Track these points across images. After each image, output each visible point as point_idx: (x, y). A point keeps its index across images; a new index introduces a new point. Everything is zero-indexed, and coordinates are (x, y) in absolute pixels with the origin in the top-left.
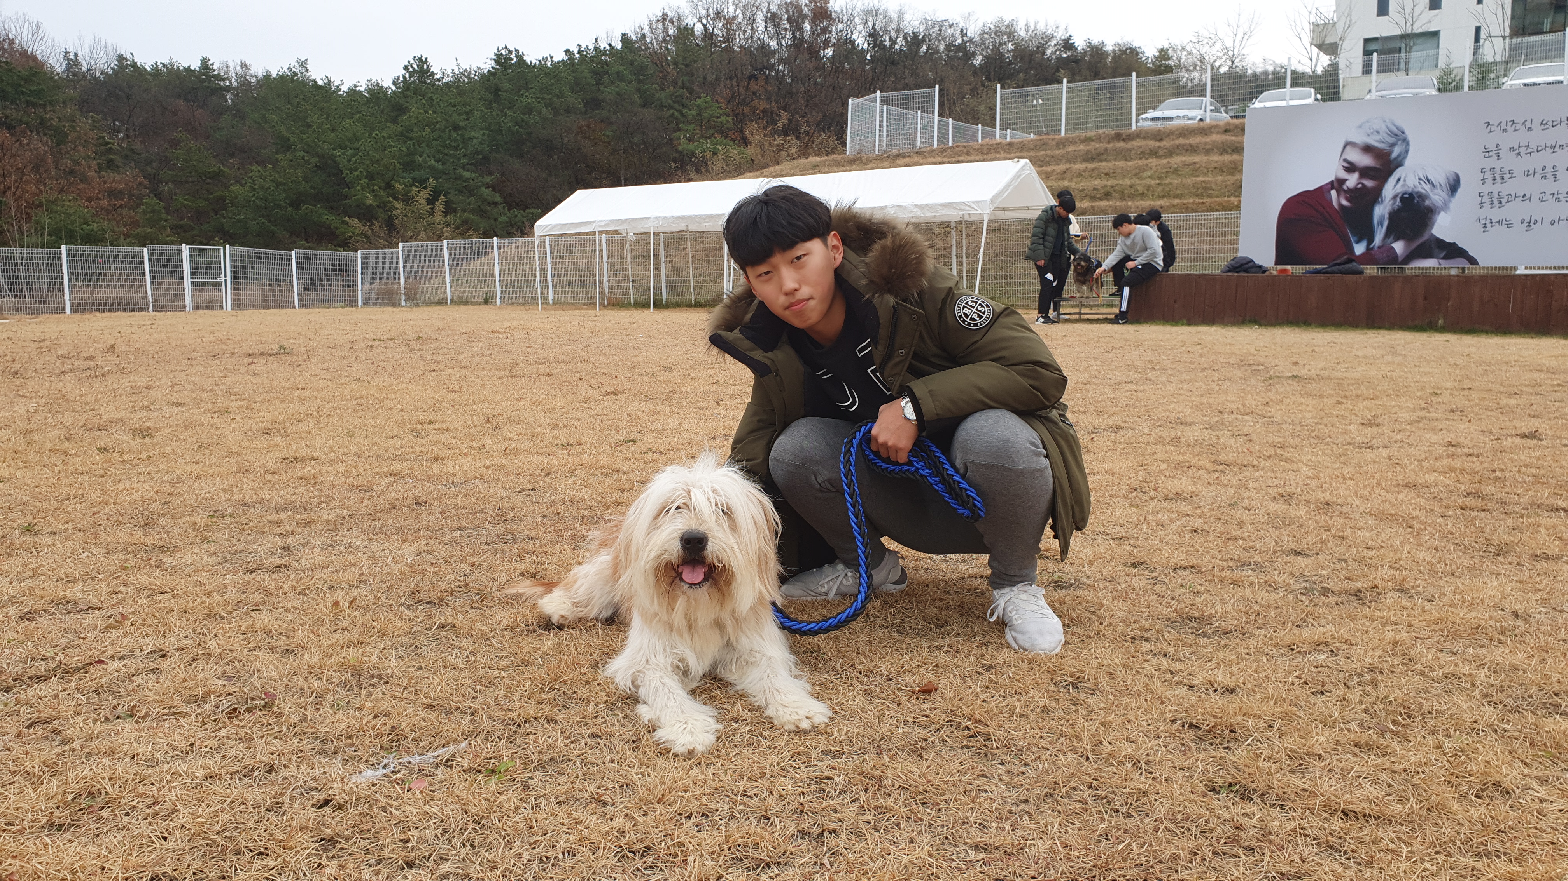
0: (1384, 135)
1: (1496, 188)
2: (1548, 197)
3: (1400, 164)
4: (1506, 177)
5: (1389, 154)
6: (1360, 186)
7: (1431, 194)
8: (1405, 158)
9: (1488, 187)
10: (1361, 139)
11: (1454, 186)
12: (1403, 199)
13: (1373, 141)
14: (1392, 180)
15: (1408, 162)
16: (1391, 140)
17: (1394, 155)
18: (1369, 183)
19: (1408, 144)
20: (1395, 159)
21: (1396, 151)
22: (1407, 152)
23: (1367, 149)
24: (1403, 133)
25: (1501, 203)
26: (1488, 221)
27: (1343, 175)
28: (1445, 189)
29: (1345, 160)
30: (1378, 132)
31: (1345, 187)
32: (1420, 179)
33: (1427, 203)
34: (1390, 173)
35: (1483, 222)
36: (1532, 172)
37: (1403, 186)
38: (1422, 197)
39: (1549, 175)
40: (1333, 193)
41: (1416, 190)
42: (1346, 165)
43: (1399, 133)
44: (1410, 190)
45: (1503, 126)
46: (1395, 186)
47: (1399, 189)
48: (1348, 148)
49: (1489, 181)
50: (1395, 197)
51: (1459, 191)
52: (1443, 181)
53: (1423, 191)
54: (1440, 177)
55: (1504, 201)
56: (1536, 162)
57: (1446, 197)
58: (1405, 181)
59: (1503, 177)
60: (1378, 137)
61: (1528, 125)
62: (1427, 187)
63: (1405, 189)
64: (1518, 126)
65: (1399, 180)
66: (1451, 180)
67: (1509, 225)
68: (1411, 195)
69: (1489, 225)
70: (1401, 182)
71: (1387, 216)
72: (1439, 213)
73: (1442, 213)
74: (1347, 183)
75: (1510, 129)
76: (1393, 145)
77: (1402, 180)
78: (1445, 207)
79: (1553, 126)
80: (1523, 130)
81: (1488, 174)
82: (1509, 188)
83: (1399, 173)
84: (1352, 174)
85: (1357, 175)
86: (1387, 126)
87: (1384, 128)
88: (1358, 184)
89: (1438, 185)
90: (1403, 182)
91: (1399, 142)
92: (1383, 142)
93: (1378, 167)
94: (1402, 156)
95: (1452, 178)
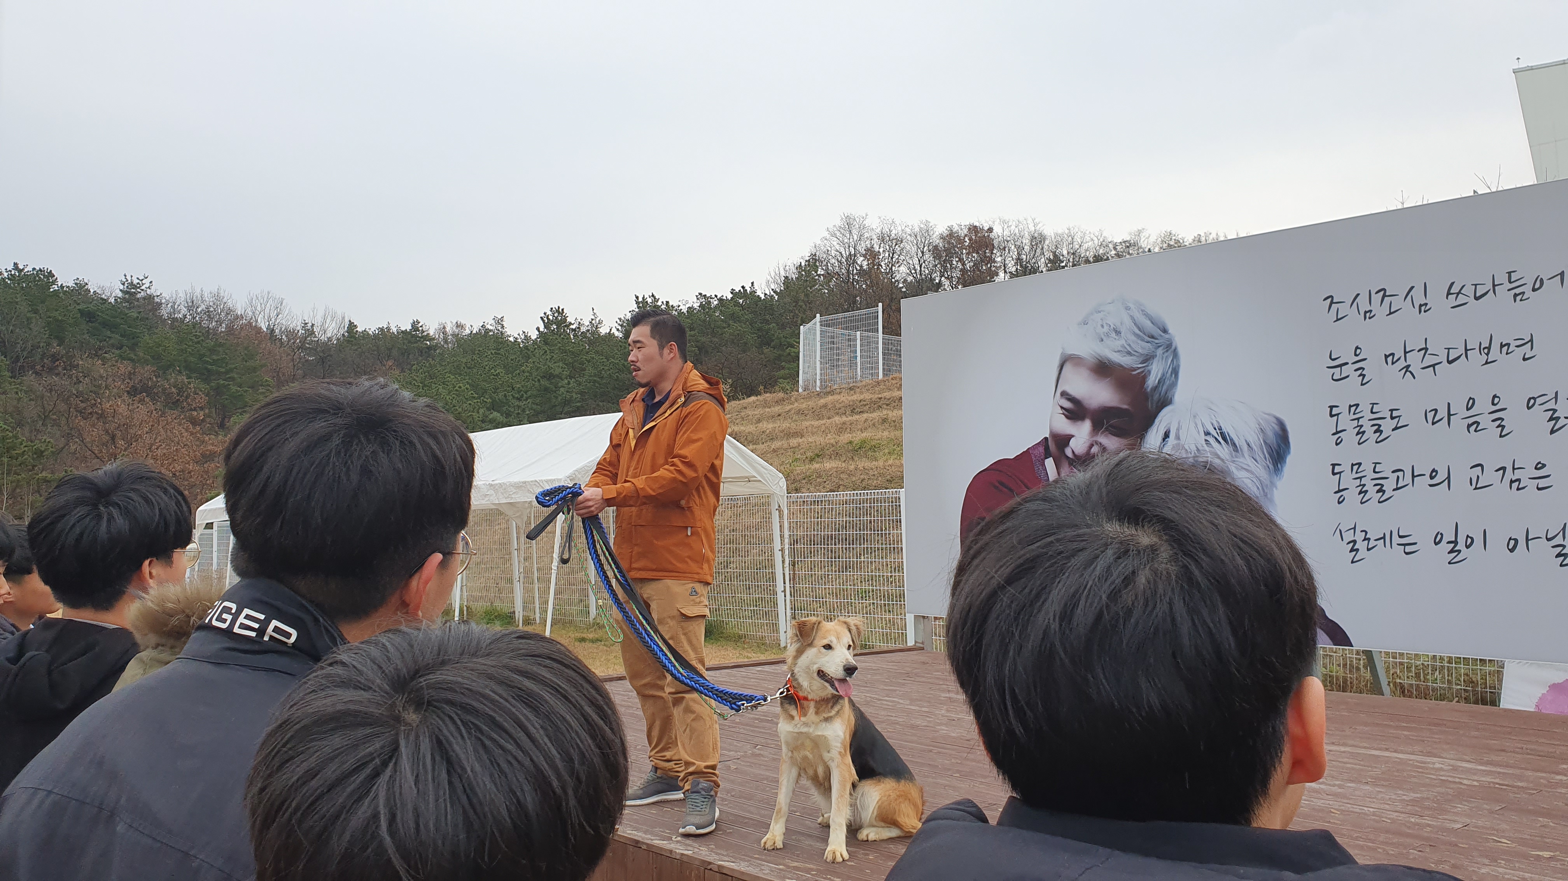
0: (1129, 338)
1: (1368, 454)
2: (1490, 476)
3: (1165, 402)
4: (1387, 425)
5: (1143, 378)
6: (1095, 449)
7: (1233, 468)
8: (1174, 385)
9: (1349, 453)
11: (1278, 449)
13: (1112, 352)
14: (1153, 437)
15: (1180, 395)
16: (1142, 347)
17: (1152, 381)
19: (1175, 354)
20: (1155, 388)
21: (1156, 372)
22: (1175, 372)
23: (1102, 369)
24: (1165, 331)
25: (1381, 491)
26: (1360, 537)
27: (1064, 426)
28: (1259, 455)
29: (1064, 394)
30: (1118, 332)
31: (1069, 452)
32: (1207, 433)
34: (1148, 421)
35: (1348, 536)
36: (1442, 413)
39: (1485, 421)
40: (1050, 463)
41: (1202, 458)
43: (1156, 332)
45: (1364, 306)
48: (1067, 368)
49: (1349, 436)
51: (1289, 459)
52: (1255, 439)
53: (1217, 461)
54: (1245, 430)
55: (1389, 485)
56: (1449, 388)
57: (1262, 472)
58: (1178, 437)
59: (1380, 426)
60: (1119, 343)
61: (1418, 295)
62: (1223, 451)
64: (1397, 303)
65: (1166, 435)
66: (1270, 434)
67: (1408, 547)
69: (1361, 545)
70: (1172, 440)
74: (1072, 442)
75: (1380, 311)
76: (1148, 359)
77: (1172, 435)
79: (1477, 298)
80: (1408, 311)
81: (1346, 421)
82: (1395, 452)
83: (1164, 419)
84: (1079, 423)
85: (1086, 426)
86: (1132, 318)
87: (1128, 322)
88: (1091, 446)
89: (1245, 447)
90: (1176, 442)
91: (1160, 351)
92: (1129, 353)
93: (1125, 407)
94: (1168, 383)
95: (1271, 429)
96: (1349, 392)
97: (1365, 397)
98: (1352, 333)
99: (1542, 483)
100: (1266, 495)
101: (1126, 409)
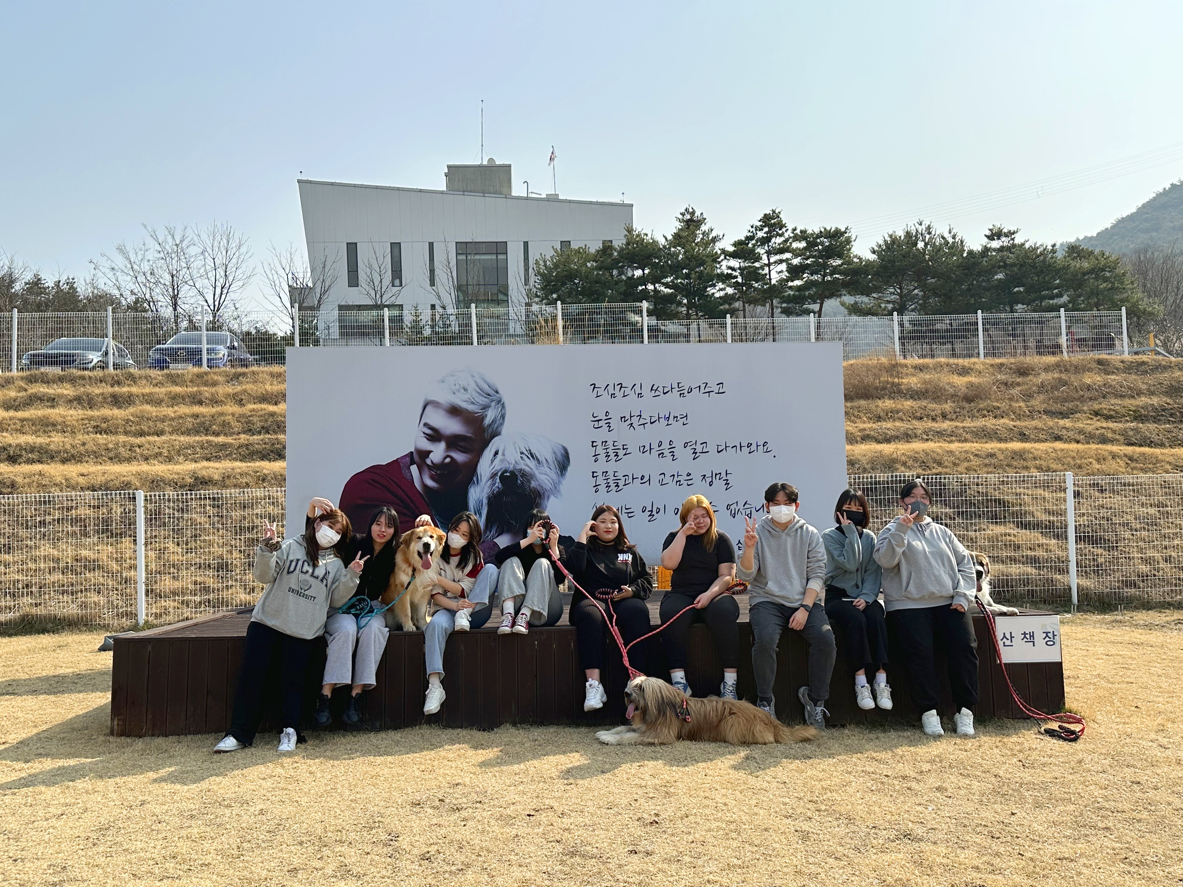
0: (472, 393)
1: (611, 467)
2: (668, 479)
3: (496, 434)
4: (621, 453)
5: (483, 418)
6: (448, 460)
7: (537, 472)
8: (502, 424)
9: (602, 466)
10: (446, 398)
11: (563, 463)
12: (502, 478)
13: (461, 401)
14: (488, 454)
15: (505, 429)
16: (483, 401)
17: (487, 421)
18: (460, 457)
19: (503, 406)
20: (490, 425)
21: (490, 416)
22: (503, 417)
23: (454, 411)
24: (497, 392)
25: (617, 486)
27: (425, 445)
28: (552, 466)
29: (425, 425)
30: (465, 390)
31: (428, 462)
32: (522, 453)
33: (533, 484)
34: (486, 444)
36: (647, 448)
37: (502, 461)
38: (527, 476)
39: (666, 452)
40: (414, 469)
41: (518, 467)
42: (428, 431)
43: (492, 392)
44: (511, 468)
45: (611, 391)
46: (492, 461)
47: (498, 465)
48: (429, 408)
49: (602, 458)
50: (494, 476)
51: (569, 469)
52: (550, 457)
53: (527, 469)
54: (545, 452)
55: (621, 483)
56: (651, 435)
57: (554, 476)
58: (503, 455)
59: (617, 453)
60: (466, 396)
61: (637, 388)
62: (532, 463)
63: (505, 466)
64: (627, 391)
65: (496, 453)
66: (559, 454)
67: (630, 514)
68: (512, 473)
70: (499, 456)
71: (485, 501)
72: (548, 497)
73: (552, 498)
74: (431, 455)
75: (619, 395)
76: (486, 407)
77: (500, 453)
78: (556, 489)
79: (664, 394)
80: (633, 396)
81: (600, 450)
82: (624, 467)
83: (495, 444)
84: (437, 443)
85: (442, 445)
86: (476, 382)
87: (473, 385)
88: (445, 458)
89: (544, 462)
90: (502, 457)
91: (493, 404)
92: (473, 403)
93: (469, 435)
94: (498, 422)
95: (559, 452)
96: (602, 435)
97: (610, 438)
98: (604, 404)
99: (690, 482)
100: (556, 488)
101: (470, 437)
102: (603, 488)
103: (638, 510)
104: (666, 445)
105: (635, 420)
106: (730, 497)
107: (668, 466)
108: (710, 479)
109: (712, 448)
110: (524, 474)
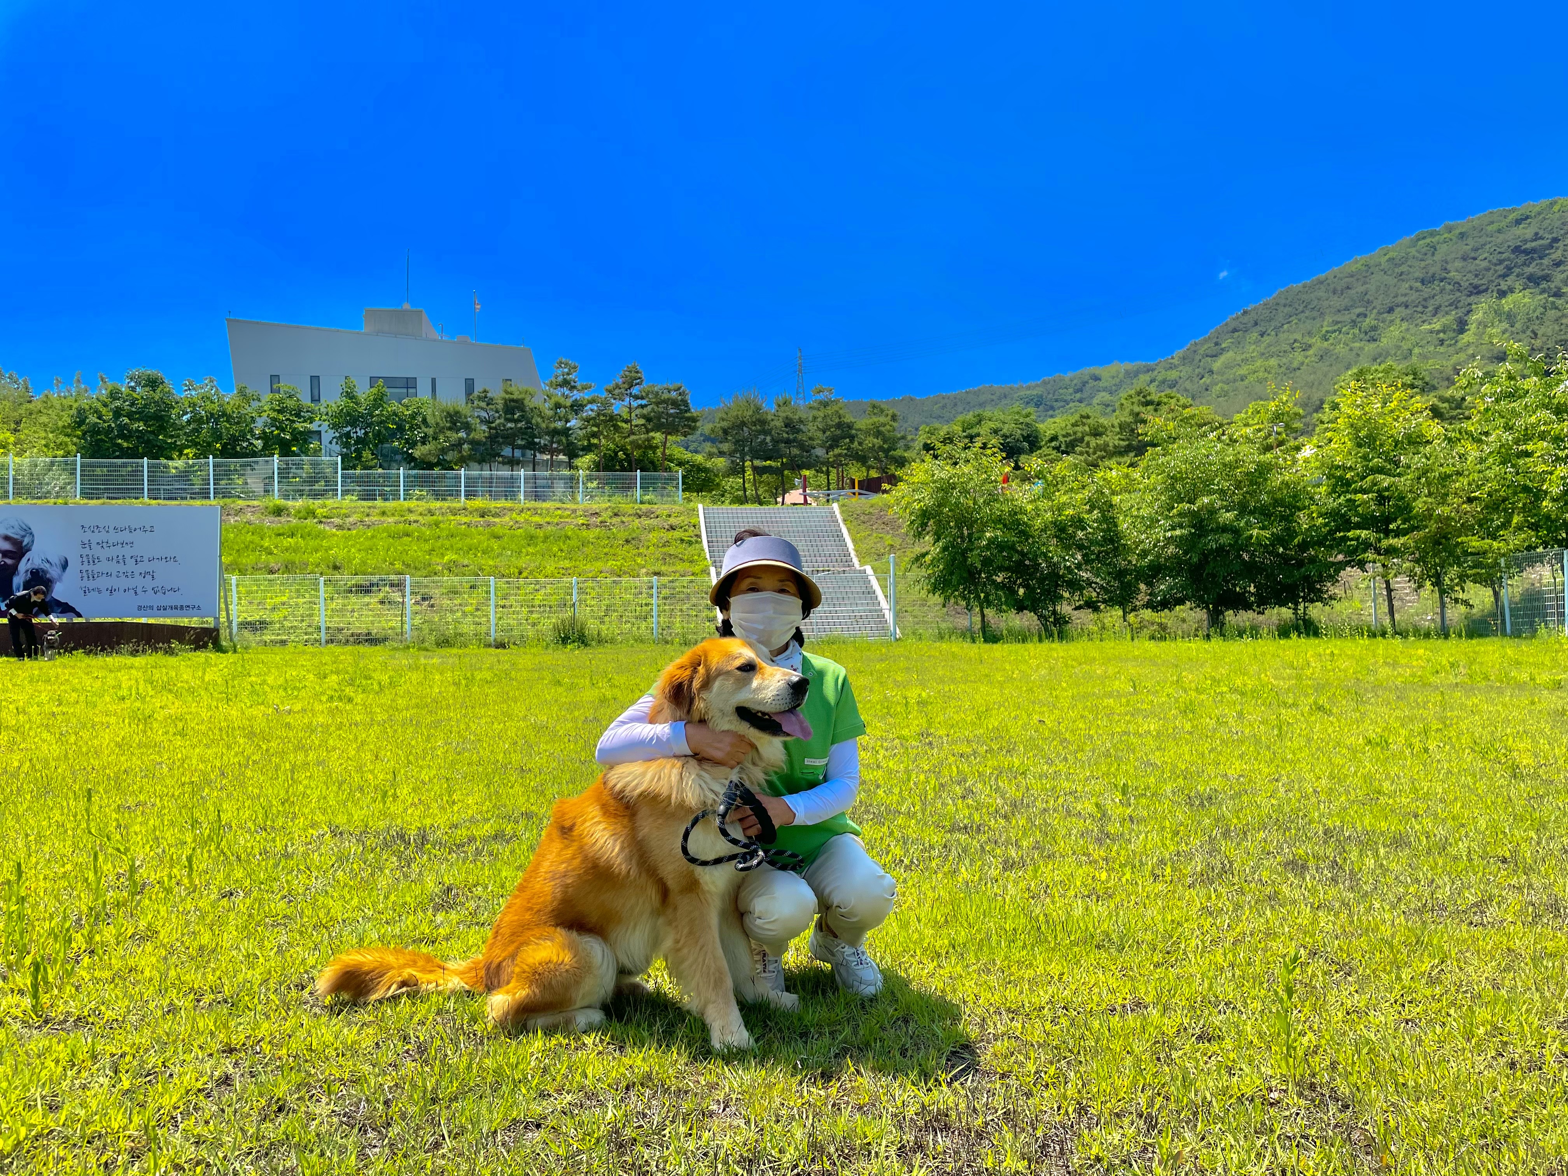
0: (17, 530)
1: (90, 568)
2: (121, 574)
3: (29, 550)
5: (22, 542)
6: (2, 563)
7: (50, 570)
8: (32, 545)
9: (86, 567)
11: (65, 565)
12: (32, 572)
13: (10, 533)
14: (24, 560)
15: (34, 548)
16: (23, 533)
17: (24, 544)
18: (9, 561)
19: (33, 536)
20: (26, 545)
21: (26, 541)
22: (33, 542)
23: (6, 539)
24: (30, 529)
25: (93, 577)
26: (87, 589)
28: (59, 567)
30: (13, 527)
32: (42, 560)
33: (48, 576)
34: (23, 555)
35: (83, 589)
36: (111, 558)
37: (32, 564)
38: (45, 572)
39: (121, 561)
41: (40, 567)
43: (27, 529)
44: (37, 567)
45: (92, 529)
46: (26, 564)
47: (29, 566)
49: (86, 563)
50: (27, 571)
51: (68, 568)
52: (58, 563)
53: (45, 568)
54: (55, 560)
56: (113, 552)
57: (60, 572)
58: (33, 561)
59: (95, 560)
60: (13, 531)
61: (107, 528)
62: (47, 565)
63: (33, 566)
64: (101, 530)
65: (29, 560)
67: (100, 592)
68: (37, 570)
69: (87, 592)
71: (22, 584)
72: (56, 582)
73: (58, 583)
75: (96, 531)
76: (24, 536)
77: (31, 560)
78: (60, 579)
79: (121, 530)
80: (104, 532)
81: (85, 559)
82: (98, 568)
83: (28, 555)
86: (19, 524)
87: (17, 525)
89: (54, 564)
91: (28, 535)
92: (17, 534)
93: (14, 550)
94: (30, 544)
95: (63, 560)
96: (87, 551)
97: (90, 553)
98: (88, 535)
99: (133, 576)
101: (15, 552)
102: (85, 578)
103: (103, 589)
104: (121, 557)
105: (105, 545)
106: (155, 584)
107: (121, 568)
108: (144, 575)
109: (146, 559)
110: (43, 571)
